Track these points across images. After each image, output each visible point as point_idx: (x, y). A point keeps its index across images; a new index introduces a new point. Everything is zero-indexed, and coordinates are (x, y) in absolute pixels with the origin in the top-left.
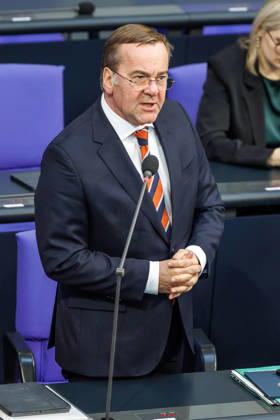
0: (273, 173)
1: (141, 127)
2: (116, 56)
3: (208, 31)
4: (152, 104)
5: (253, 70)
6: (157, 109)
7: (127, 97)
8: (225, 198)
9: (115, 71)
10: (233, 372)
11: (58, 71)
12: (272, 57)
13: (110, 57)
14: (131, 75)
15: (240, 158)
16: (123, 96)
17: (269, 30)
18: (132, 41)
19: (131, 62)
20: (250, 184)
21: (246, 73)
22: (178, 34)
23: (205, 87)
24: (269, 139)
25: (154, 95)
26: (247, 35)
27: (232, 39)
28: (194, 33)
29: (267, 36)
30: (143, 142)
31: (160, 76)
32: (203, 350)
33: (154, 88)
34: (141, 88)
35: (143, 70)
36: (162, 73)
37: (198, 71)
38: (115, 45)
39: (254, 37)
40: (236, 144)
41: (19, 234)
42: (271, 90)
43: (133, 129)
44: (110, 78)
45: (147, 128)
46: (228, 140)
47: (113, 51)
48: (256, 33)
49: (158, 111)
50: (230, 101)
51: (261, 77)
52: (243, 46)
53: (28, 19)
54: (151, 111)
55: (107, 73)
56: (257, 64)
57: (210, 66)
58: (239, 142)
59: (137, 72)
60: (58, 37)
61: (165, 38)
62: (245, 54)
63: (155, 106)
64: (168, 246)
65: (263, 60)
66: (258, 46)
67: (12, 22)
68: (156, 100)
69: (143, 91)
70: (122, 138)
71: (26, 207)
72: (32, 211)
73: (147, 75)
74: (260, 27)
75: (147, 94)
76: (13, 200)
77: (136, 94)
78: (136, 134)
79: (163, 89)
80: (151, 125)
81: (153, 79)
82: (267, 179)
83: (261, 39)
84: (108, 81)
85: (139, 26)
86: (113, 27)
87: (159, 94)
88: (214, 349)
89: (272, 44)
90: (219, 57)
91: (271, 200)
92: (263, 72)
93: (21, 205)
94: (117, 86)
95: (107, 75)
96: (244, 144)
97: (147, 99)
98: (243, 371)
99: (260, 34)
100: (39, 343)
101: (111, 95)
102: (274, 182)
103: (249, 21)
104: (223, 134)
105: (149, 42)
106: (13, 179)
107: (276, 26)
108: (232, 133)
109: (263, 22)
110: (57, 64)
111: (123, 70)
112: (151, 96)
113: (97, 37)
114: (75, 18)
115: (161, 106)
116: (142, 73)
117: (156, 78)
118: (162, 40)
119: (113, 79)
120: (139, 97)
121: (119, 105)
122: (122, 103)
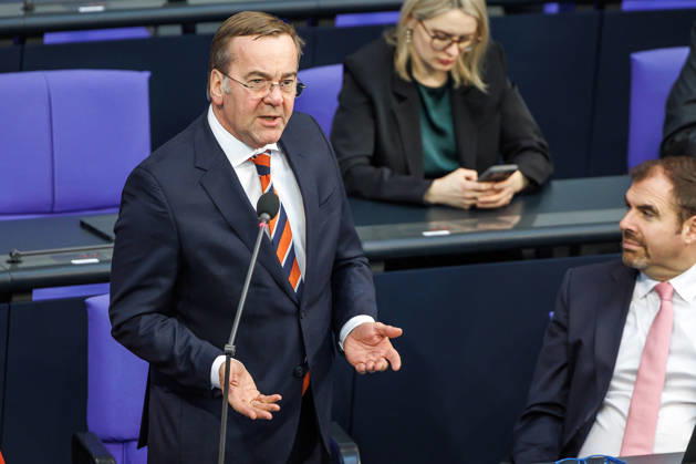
0: (433, 213)
1: (260, 151)
2: (227, 54)
3: (343, 21)
4: (275, 118)
5: (404, 75)
6: (281, 125)
7: (241, 107)
8: (369, 246)
9: (225, 74)
11: (141, 79)
12: (428, 55)
13: (219, 55)
14: (245, 78)
15: (388, 193)
16: (235, 106)
17: (421, 19)
18: (247, 32)
19: (246, 61)
20: (402, 227)
21: (395, 77)
22: (303, 25)
23: (340, 97)
24: (427, 167)
25: (278, 105)
26: (393, 26)
27: (376, 32)
28: (324, 24)
29: (420, 26)
30: (263, 171)
31: (285, 80)
32: (342, 451)
33: (277, 95)
34: (260, 95)
35: (262, 70)
36: (289, 75)
37: (332, 74)
38: (226, 39)
39: (402, 31)
40: (382, 173)
41: (89, 300)
42: (429, 101)
43: (251, 153)
44: (219, 83)
45: (269, 151)
46: (371, 169)
47: (223, 46)
48: (405, 24)
49: (283, 127)
50: (374, 116)
51: (415, 84)
52: (390, 41)
53: (100, 8)
54: (273, 127)
55: (216, 76)
56: (409, 65)
57: (346, 70)
58: (387, 172)
60: (141, 33)
61: (292, 30)
63: (278, 121)
64: (298, 306)
65: (416, 60)
66: (408, 41)
67: (78, 13)
68: (279, 111)
69: (262, 99)
70: (234, 165)
71: (101, 262)
72: (107, 268)
73: (267, 78)
74: (410, 16)
75: (269, 104)
76: (84, 253)
77: (253, 104)
78: (254, 160)
79: (290, 98)
80: (274, 147)
81: (276, 83)
82: (424, 220)
83: (412, 31)
84: (217, 87)
85: (258, 14)
86: (222, 18)
87: (284, 104)
88: (356, 449)
89: (427, 38)
90: (359, 58)
91: (432, 249)
92: (416, 76)
93: (95, 260)
94: (227, 94)
95: (216, 80)
96: (392, 175)
97: (268, 111)
99: (411, 24)
100: (121, 446)
101: (220, 107)
102: (434, 224)
103: (396, 8)
104: (365, 160)
105: (271, 34)
106: (83, 225)
107: (432, 12)
108: (377, 159)
109: (414, 8)
110: (141, 69)
111: (236, 72)
112: (273, 106)
113: (193, 31)
114: (164, 6)
115: (287, 121)
116: (261, 74)
117: (280, 82)
118: (288, 33)
119: (223, 85)
120: (257, 107)
121: (231, 119)
122: (234, 116)
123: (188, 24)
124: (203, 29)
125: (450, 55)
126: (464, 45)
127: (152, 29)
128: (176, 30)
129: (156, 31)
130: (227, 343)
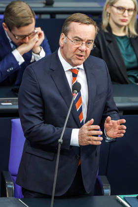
2: (68, 28)
4: (82, 56)
7: (70, 49)
9: (66, 35)
13: (65, 28)
14: (73, 38)
18: (77, 21)
31: (88, 42)
32: (104, 187)
33: (84, 47)
34: (77, 46)
35: (80, 37)
38: (69, 22)
44: (63, 38)
45: (79, 69)
49: (84, 60)
55: (63, 36)
59: (77, 37)
63: (83, 57)
68: (84, 54)
69: (78, 48)
70: (65, 70)
73: (81, 40)
75: (80, 50)
78: (71, 70)
80: (81, 67)
81: (84, 42)
84: (62, 40)
85: (83, 15)
87: (86, 51)
88: (109, 187)
94: (66, 43)
97: (79, 53)
98: (123, 196)
105: (86, 23)
112: (82, 51)
113: (55, 17)
114: (44, 7)
115: (86, 58)
116: (79, 38)
117: (86, 43)
118: (93, 24)
119: (64, 39)
120: (75, 51)
121: (65, 53)
122: (66, 52)
123: (53, 14)
124: (58, 17)
125: (125, 17)
127: (38, 15)
128: (47, 17)
129: (40, 16)
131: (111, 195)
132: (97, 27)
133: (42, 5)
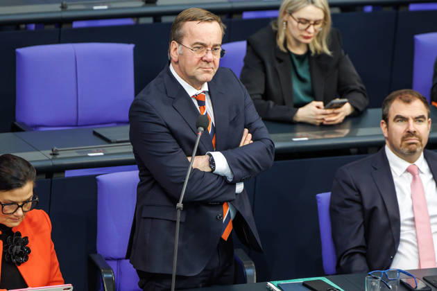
0: (299, 127)
2: (181, 31)
3: (247, 15)
7: (189, 62)
9: (180, 43)
10: (269, 283)
11: (129, 48)
12: (296, 33)
13: (176, 32)
14: (192, 46)
16: (186, 62)
18: (194, 19)
20: (280, 135)
22: (224, 17)
24: (295, 101)
25: (210, 62)
26: (276, 18)
27: (266, 22)
28: (236, 17)
29: (291, 18)
31: (214, 48)
32: (245, 266)
33: (210, 56)
34: (200, 56)
35: (202, 42)
36: (217, 45)
37: (241, 46)
38: (181, 23)
40: (269, 104)
41: (98, 177)
42: (297, 62)
44: (176, 49)
45: (204, 92)
46: (263, 102)
47: (179, 27)
50: (265, 71)
51: (289, 53)
52: (274, 28)
53: (105, 7)
55: (174, 45)
57: (248, 44)
58: (272, 103)
59: (197, 43)
60: (130, 22)
62: (275, 35)
65: (290, 38)
66: (285, 28)
67: (93, 10)
68: (211, 65)
69: (202, 58)
71: (105, 155)
73: (204, 46)
74: (285, 13)
75: (205, 61)
76: (95, 150)
77: (196, 60)
78: (195, 97)
79: (217, 58)
81: (209, 49)
82: (293, 131)
83: (287, 22)
84: (175, 51)
86: (176, 13)
87: (214, 61)
88: (253, 265)
89: (295, 23)
90: (256, 37)
91: (298, 148)
93: (102, 154)
94: (181, 55)
95: (174, 47)
96: (274, 105)
97: (205, 65)
98: (277, 283)
100: (115, 262)
101: (177, 62)
102: (298, 134)
103: (276, 8)
104: (259, 96)
105: (207, 21)
106: (95, 133)
108: (266, 96)
109: (287, 7)
110: (129, 43)
111: (186, 42)
112: (208, 62)
113: (160, 21)
114: (143, 6)
115: (215, 71)
117: (212, 49)
118: (217, 21)
119: (178, 50)
120: (198, 64)
123: (157, 16)
124: (165, 19)
125: (309, 33)
126: (318, 27)
127: (136, 19)
128: (149, 20)
129: (138, 21)
130: (178, 202)
131: (257, 282)
132: (223, 24)
133: (141, 4)
